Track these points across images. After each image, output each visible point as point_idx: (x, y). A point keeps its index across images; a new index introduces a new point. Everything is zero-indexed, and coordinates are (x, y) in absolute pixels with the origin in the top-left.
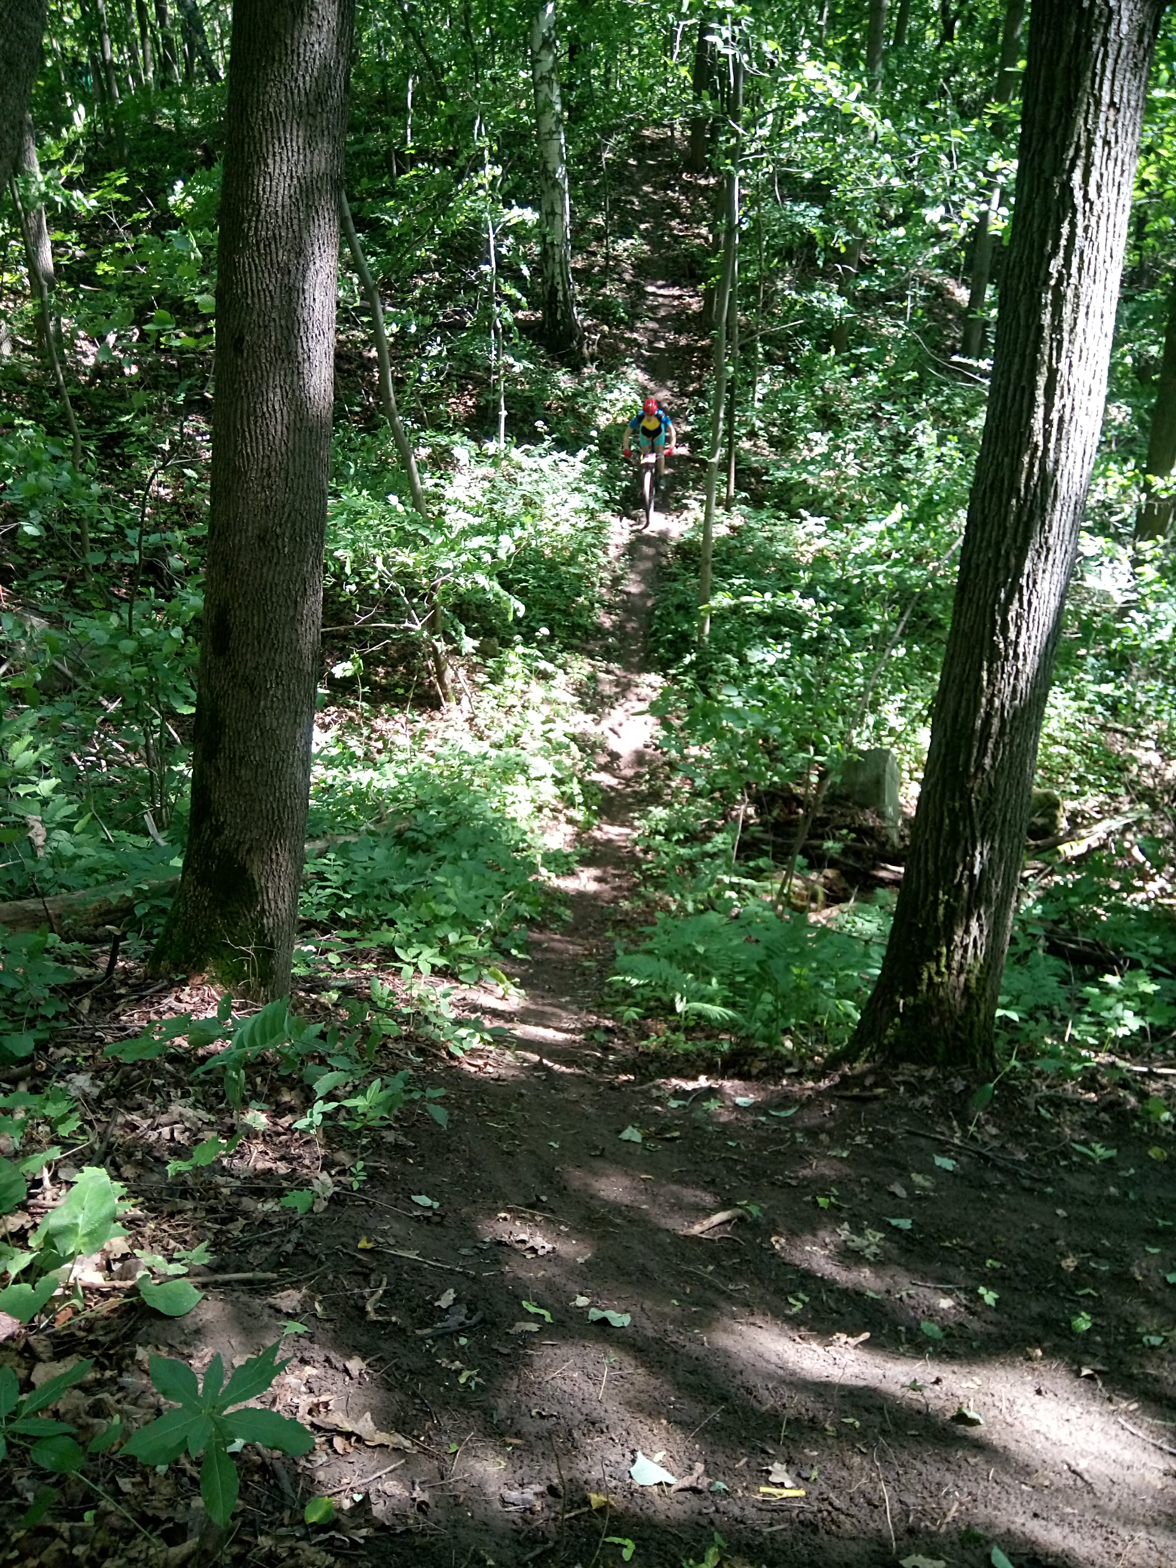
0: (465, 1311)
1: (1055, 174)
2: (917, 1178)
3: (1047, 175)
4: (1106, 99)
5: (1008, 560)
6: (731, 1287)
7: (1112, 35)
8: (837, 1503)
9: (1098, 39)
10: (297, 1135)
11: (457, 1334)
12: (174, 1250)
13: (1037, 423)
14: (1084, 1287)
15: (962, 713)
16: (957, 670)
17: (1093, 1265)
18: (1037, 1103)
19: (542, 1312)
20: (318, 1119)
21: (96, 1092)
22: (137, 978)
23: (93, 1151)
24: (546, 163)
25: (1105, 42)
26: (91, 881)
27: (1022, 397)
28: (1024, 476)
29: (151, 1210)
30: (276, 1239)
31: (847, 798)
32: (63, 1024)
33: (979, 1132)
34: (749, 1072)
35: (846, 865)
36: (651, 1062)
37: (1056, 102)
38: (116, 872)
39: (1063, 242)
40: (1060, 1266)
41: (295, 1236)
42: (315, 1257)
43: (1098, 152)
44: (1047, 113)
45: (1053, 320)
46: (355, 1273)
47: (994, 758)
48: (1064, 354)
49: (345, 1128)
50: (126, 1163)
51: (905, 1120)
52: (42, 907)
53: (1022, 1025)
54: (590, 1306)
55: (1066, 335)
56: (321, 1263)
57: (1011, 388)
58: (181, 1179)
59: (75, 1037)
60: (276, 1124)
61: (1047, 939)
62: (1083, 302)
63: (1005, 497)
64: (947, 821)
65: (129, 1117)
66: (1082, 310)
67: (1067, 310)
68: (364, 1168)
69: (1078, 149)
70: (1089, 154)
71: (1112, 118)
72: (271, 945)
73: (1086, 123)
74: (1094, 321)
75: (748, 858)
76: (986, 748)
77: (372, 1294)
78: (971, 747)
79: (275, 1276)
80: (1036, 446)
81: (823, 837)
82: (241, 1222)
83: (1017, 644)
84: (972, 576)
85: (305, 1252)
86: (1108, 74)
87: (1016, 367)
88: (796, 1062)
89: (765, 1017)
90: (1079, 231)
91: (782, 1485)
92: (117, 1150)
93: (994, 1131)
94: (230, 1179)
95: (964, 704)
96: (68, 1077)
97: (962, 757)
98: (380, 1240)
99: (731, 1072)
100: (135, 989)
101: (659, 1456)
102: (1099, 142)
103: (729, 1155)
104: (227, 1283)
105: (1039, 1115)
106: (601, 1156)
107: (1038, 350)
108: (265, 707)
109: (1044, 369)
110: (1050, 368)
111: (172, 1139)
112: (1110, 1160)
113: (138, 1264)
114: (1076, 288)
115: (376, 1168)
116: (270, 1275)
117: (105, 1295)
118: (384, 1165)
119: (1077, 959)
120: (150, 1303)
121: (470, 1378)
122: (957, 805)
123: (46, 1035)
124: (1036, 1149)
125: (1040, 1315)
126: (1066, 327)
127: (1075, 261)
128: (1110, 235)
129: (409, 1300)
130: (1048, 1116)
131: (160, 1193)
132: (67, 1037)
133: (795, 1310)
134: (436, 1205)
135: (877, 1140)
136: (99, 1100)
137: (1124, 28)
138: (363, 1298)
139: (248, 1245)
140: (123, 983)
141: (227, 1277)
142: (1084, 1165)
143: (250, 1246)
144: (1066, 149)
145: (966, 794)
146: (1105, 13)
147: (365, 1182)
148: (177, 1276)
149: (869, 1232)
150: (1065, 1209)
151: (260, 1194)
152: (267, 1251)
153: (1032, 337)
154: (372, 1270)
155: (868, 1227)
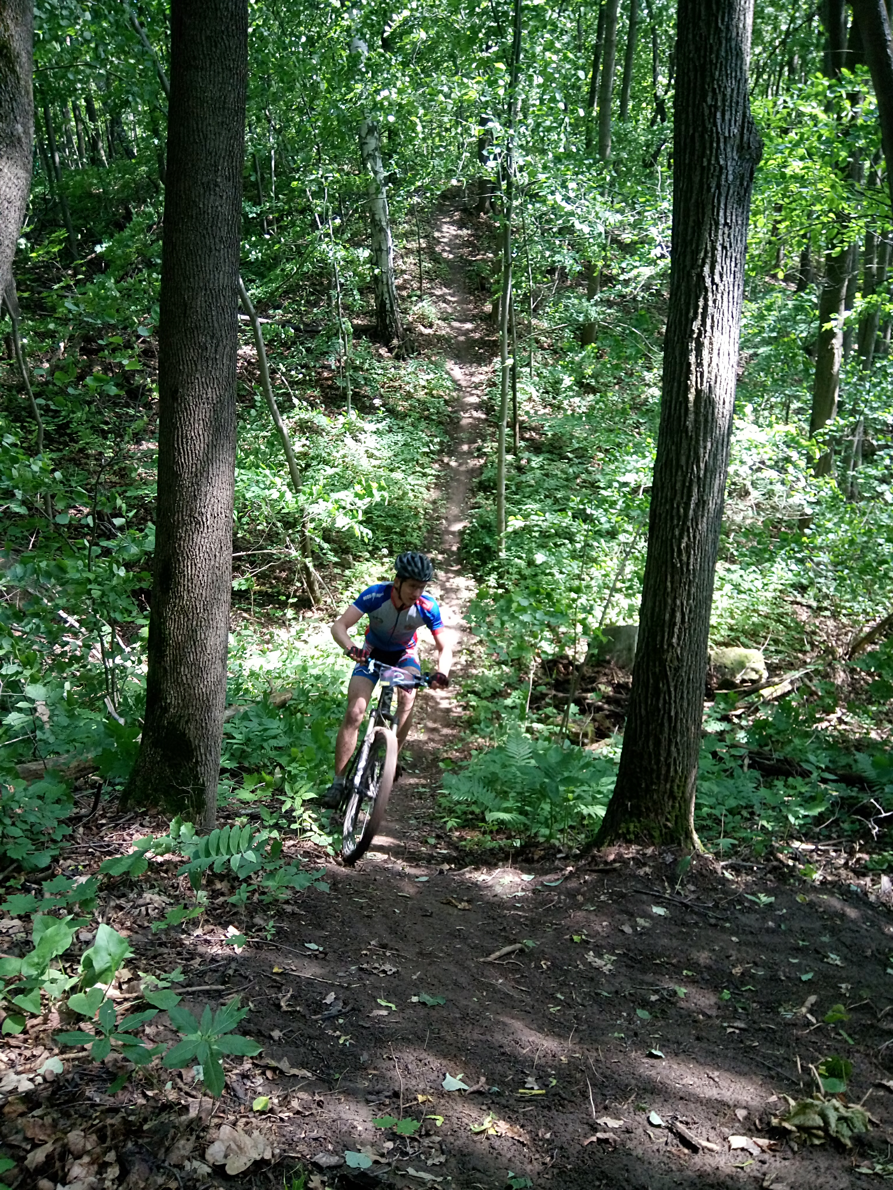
0: (341, 1004)
1: (692, 268)
2: (640, 921)
3: (688, 268)
4: (722, 221)
5: (678, 511)
7: (723, 182)
8: (564, 1095)
9: (714, 185)
10: (228, 909)
11: (336, 1017)
13: (691, 423)
14: (747, 985)
16: (652, 582)
17: (753, 971)
18: (723, 869)
19: (390, 1005)
20: (244, 896)
22: (112, 812)
24: (374, 215)
25: (718, 186)
27: (680, 408)
30: (222, 968)
32: (67, 845)
33: (682, 889)
34: (533, 858)
36: (467, 855)
37: (691, 224)
39: (700, 310)
40: (731, 973)
41: (233, 965)
42: (246, 978)
43: (719, 254)
44: (686, 229)
45: (697, 359)
46: (273, 987)
48: (705, 380)
49: (259, 905)
51: (633, 883)
55: (705, 368)
56: (250, 981)
57: (674, 402)
58: (157, 936)
59: (74, 852)
60: (213, 903)
61: (750, 758)
62: (715, 347)
63: (674, 470)
64: (651, 681)
65: (118, 902)
66: (715, 352)
67: (705, 353)
68: (274, 927)
69: (706, 252)
70: (714, 256)
71: (726, 232)
72: (203, 785)
73: (710, 236)
74: (724, 358)
77: (284, 997)
78: (664, 632)
79: (223, 988)
80: (691, 439)
82: (198, 960)
83: (688, 564)
85: (241, 975)
86: (722, 206)
87: (675, 389)
88: (565, 850)
89: (543, 820)
90: (710, 303)
91: (532, 1089)
92: (114, 921)
93: (693, 888)
94: (188, 936)
95: (658, 603)
96: (75, 878)
97: (659, 638)
98: (287, 968)
99: (520, 859)
100: (112, 819)
101: (460, 1076)
102: (719, 247)
103: (516, 912)
104: (193, 993)
105: (724, 877)
107: (689, 379)
109: (693, 390)
110: (696, 389)
111: (147, 914)
114: (710, 338)
115: (281, 927)
116: (220, 987)
117: (121, 1002)
120: (151, 1002)
121: (346, 1040)
122: (657, 670)
123: (56, 852)
124: (721, 899)
126: (705, 363)
127: (709, 322)
128: (731, 304)
129: (306, 1000)
130: (731, 878)
132: (70, 853)
135: (614, 897)
137: (731, 178)
138: (278, 999)
139: (204, 973)
140: (103, 816)
141: (194, 989)
142: (752, 908)
143: (206, 973)
144: (698, 252)
145: (663, 663)
146: (718, 169)
147: (274, 935)
148: (164, 988)
149: (606, 956)
150: (738, 937)
151: (208, 944)
152: (216, 975)
153: (684, 370)
154: (283, 985)
155: (606, 953)
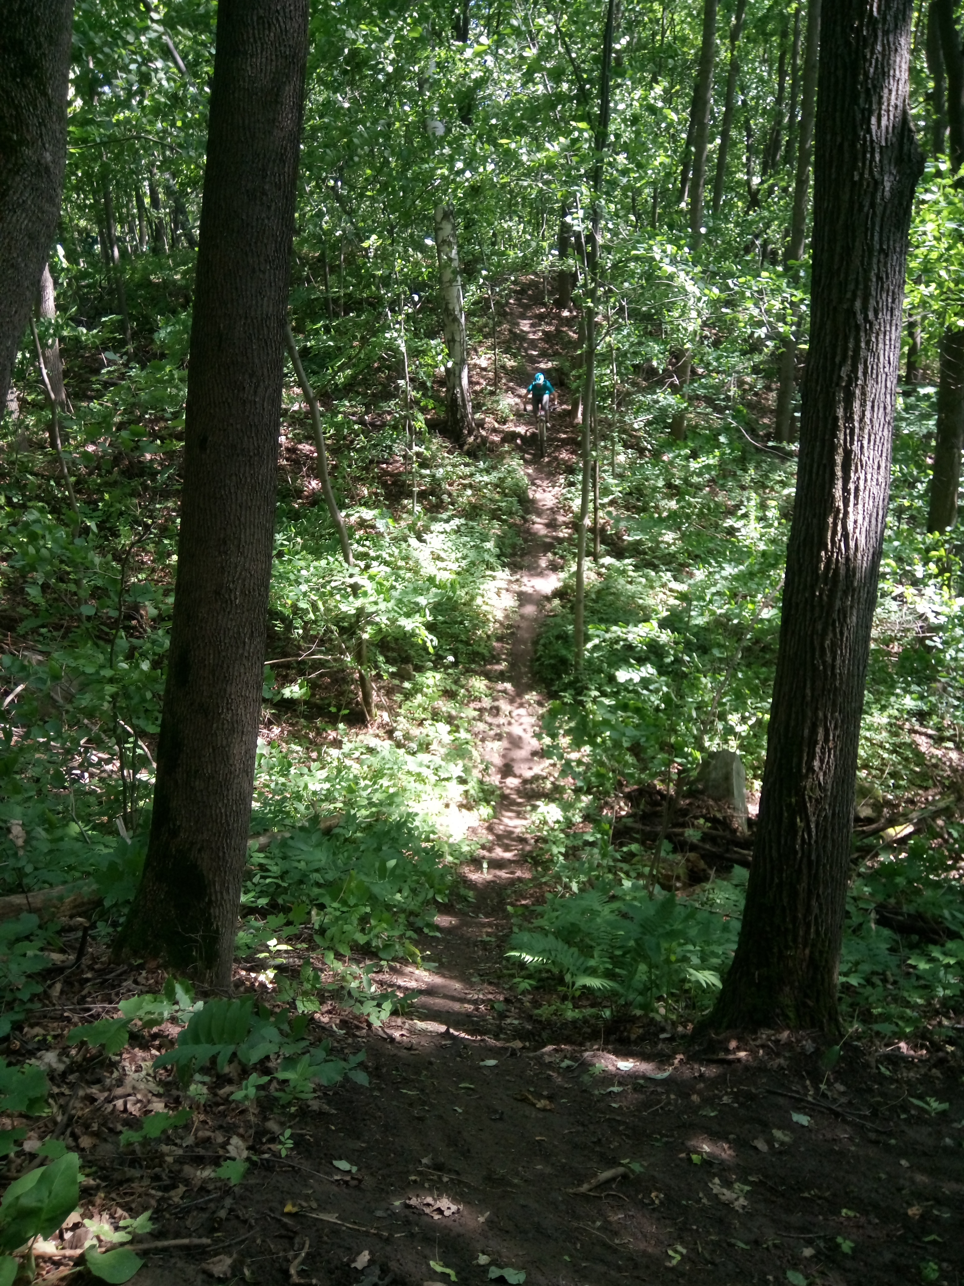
0: (378, 1272)
1: (841, 302)
2: (778, 1134)
3: (834, 302)
4: (877, 247)
6: (617, 1241)
7: (878, 200)
9: (867, 204)
10: (233, 1105)
12: (120, 1218)
13: (838, 492)
14: (930, 1234)
15: (792, 723)
17: (936, 1212)
18: (877, 1061)
19: (448, 1271)
20: (252, 1091)
21: (61, 1067)
22: (102, 963)
23: (55, 1123)
24: (447, 304)
25: (873, 205)
26: (69, 878)
27: (824, 472)
28: (829, 534)
29: (103, 1179)
30: (212, 1205)
31: (703, 792)
32: (37, 1006)
33: (829, 1090)
34: (629, 1038)
35: (704, 849)
36: (544, 1029)
37: (838, 249)
39: (850, 353)
40: (906, 1214)
41: (228, 1202)
42: (245, 1222)
43: (873, 285)
45: (845, 413)
46: (281, 1237)
47: (822, 761)
48: (856, 438)
49: (276, 1099)
50: (85, 1134)
51: (764, 1080)
52: (25, 901)
53: (861, 990)
54: (489, 1264)
55: (857, 424)
56: (251, 1227)
57: (815, 466)
58: (131, 1148)
59: (45, 1017)
60: (215, 1095)
61: (877, 912)
62: (870, 397)
63: (815, 551)
64: (786, 814)
65: (89, 1091)
66: (869, 404)
67: (856, 405)
68: (291, 1137)
69: (857, 282)
70: (867, 288)
72: (217, 931)
73: (862, 264)
74: (879, 413)
75: (622, 845)
76: (814, 753)
77: (296, 1256)
78: (801, 752)
79: (209, 1241)
80: (838, 510)
81: (684, 825)
82: (182, 1189)
83: (833, 667)
84: (793, 612)
85: (237, 1217)
86: (877, 228)
87: (818, 450)
88: (669, 1028)
89: (641, 986)
90: (863, 345)
92: (77, 1122)
93: (842, 1088)
94: (174, 1148)
95: (793, 716)
96: (39, 1054)
97: (795, 760)
98: (304, 1204)
99: (613, 1037)
100: (100, 973)
102: (874, 278)
103: (612, 1116)
104: (165, 1250)
105: (880, 1073)
106: (501, 1119)
107: (835, 436)
108: (218, 728)
109: (841, 451)
110: (845, 450)
111: (125, 1110)
112: (943, 1113)
113: (87, 1232)
114: (863, 388)
115: (302, 1135)
116: (205, 1241)
117: (57, 1264)
118: (308, 1132)
119: (903, 929)
120: (95, 1272)
122: (793, 800)
123: (20, 1017)
124: (879, 1103)
126: (856, 417)
127: (861, 368)
128: (887, 347)
129: (328, 1262)
130: (888, 1073)
131: (112, 1162)
132: (40, 1018)
133: (674, 1262)
134: (354, 1169)
135: (741, 1099)
136: (64, 1075)
137: (888, 195)
138: (288, 1261)
139: (187, 1211)
140: (91, 968)
141: (166, 1243)
142: (921, 1118)
143: (189, 1212)
144: (847, 283)
145: (800, 793)
146: (872, 185)
147: (291, 1149)
148: (122, 1244)
149: (737, 1186)
150: (908, 1160)
151: (199, 1161)
152: (205, 1215)
153: (829, 426)
154: (296, 1233)
155: (736, 1180)
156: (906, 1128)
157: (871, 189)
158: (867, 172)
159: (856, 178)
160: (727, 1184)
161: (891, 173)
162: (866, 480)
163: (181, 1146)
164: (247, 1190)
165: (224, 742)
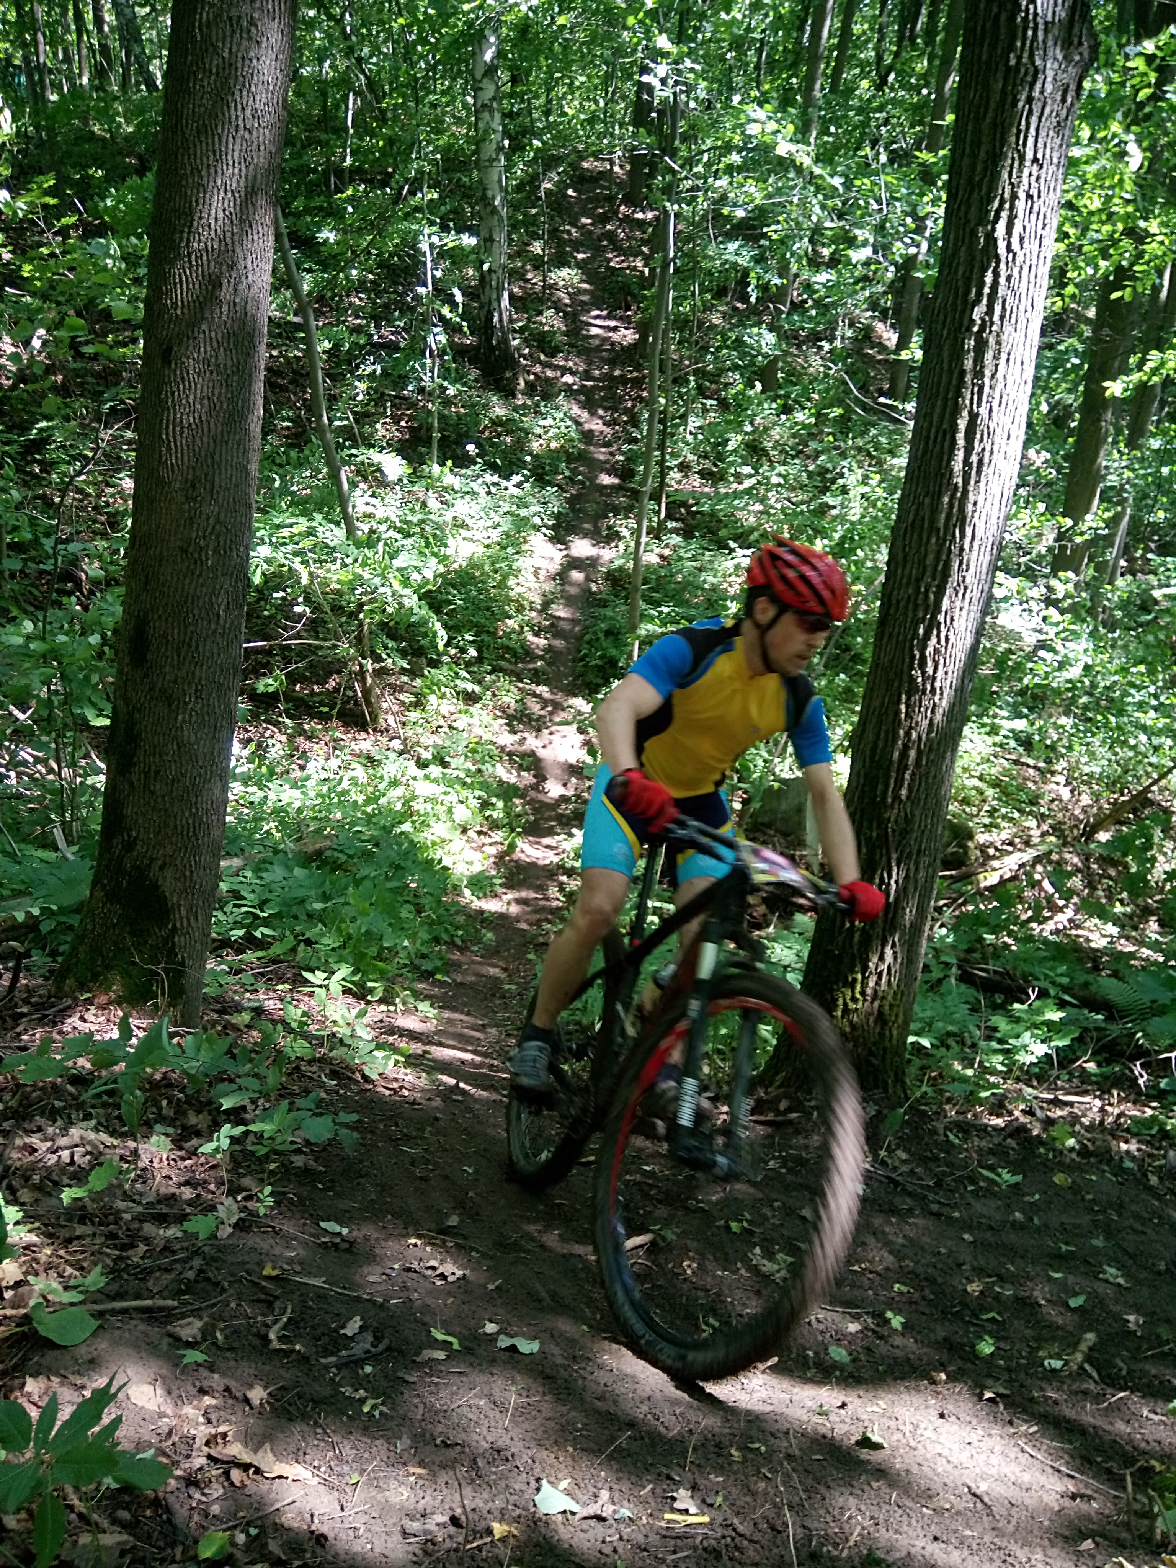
0: (371, 1339)
1: (979, 224)
3: (972, 225)
4: (1030, 155)
5: (927, 597)
7: (1036, 94)
8: (741, 1528)
9: (1023, 96)
10: (203, 1160)
11: (361, 1362)
12: (70, 1277)
13: (958, 465)
15: (881, 744)
16: (876, 703)
17: (998, 1289)
18: (946, 1128)
19: (450, 1339)
20: (225, 1143)
22: (40, 996)
24: (485, 189)
25: (1030, 100)
27: (944, 440)
28: (943, 516)
29: (49, 1236)
30: (178, 1266)
31: (769, 825)
33: (889, 1157)
37: (982, 155)
38: (22, 887)
39: (987, 290)
40: (965, 1290)
41: (197, 1262)
42: (217, 1284)
43: (1021, 205)
44: (973, 167)
45: (975, 366)
46: (259, 1301)
47: (911, 789)
48: (984, 399)
49: (253, 1153)
50: (23, 1187)
53: (934, 1052)
54: (498, 1333)
55: (987, 381)
56: (224, 1290)
57: (933, 430)
58: (77, 1206)
61: (960, 967)
62: (1005, 349)
65: (27, 1140)
66: (1004, 356)
67: (989, 356)
68: (272, 1194)
69: (1002, 202)
70: (1013, 207)
71: (1035, 173)
72: (182, 964)
73: (1010, 177)
74: (1015, 369)
76: (903, 779)
77: (276, 1322)
78: (888, 777)
79: (175, 1303)
82: (142, 1248)
83: (934, 679)
84: (892, 611)
85: (208, 1279)
86: (1032, 131)
87: (938, 410)
90: (1002, 280)
91: (686, 1511)
92: (14, 1173)
94: (131, 1204)
95: (882, 736)
97: (880, 787)
101: (564, 1484)
102: (1022, 195)
103: (644, 1179)
104: (124, 1311)
105: (948, 1140)
107: (959, 394)
108: (183, 721)
109: (965, 413)
110: (971, 412)
111: (72, 1162)
112: (1016, 1185)
113: (32, 1291)
114: (998, 335)
115: (284, 1193)
116: (169, 1303)
118: (291, 1190)
119: (988, 987)
120: (43, 1332)
121: (374, 1407)
122: (874, 834)
124: (944, 1173)
125: (945, 1339)
126: (988, 373)
127: (998, 309)
128: (1032, 285)
129: (314, 1328)
131: (58, 1218)
133: (705, 1335)
134: (345, 1231)
135: (790, 1164)
137: (1049, 88)
138: (266, 1325)
139: (148, 1272)
140: (26, 1001)
141: (125, 1304)
142: (990, 1191)
143: (151, 1273)
144: (990, 201)
145: (883, 824)
146: (1031, 71)
147: (272, 1208)
148: (72, 1304)
149: (780, 1256)
150: (971, 1234)
151: (162, 1220)
152: (168, 1277)
153: (954, 382)
154: (277, 1298)
155: (779, 1251)
156: (973, 1202)
157: (1029, 79)
158: (1026, 54)
159: (1013, 62)
160: (769, 1255)
161: (1055, 59)
162: (992, 453)
163: (140, 1203)
164: (219, 1251)
165: (193, 739)
